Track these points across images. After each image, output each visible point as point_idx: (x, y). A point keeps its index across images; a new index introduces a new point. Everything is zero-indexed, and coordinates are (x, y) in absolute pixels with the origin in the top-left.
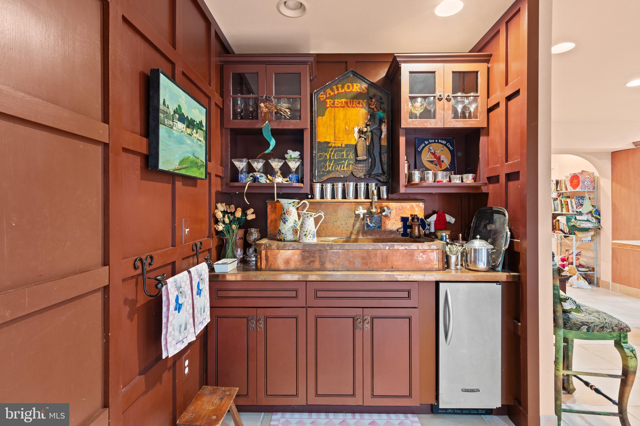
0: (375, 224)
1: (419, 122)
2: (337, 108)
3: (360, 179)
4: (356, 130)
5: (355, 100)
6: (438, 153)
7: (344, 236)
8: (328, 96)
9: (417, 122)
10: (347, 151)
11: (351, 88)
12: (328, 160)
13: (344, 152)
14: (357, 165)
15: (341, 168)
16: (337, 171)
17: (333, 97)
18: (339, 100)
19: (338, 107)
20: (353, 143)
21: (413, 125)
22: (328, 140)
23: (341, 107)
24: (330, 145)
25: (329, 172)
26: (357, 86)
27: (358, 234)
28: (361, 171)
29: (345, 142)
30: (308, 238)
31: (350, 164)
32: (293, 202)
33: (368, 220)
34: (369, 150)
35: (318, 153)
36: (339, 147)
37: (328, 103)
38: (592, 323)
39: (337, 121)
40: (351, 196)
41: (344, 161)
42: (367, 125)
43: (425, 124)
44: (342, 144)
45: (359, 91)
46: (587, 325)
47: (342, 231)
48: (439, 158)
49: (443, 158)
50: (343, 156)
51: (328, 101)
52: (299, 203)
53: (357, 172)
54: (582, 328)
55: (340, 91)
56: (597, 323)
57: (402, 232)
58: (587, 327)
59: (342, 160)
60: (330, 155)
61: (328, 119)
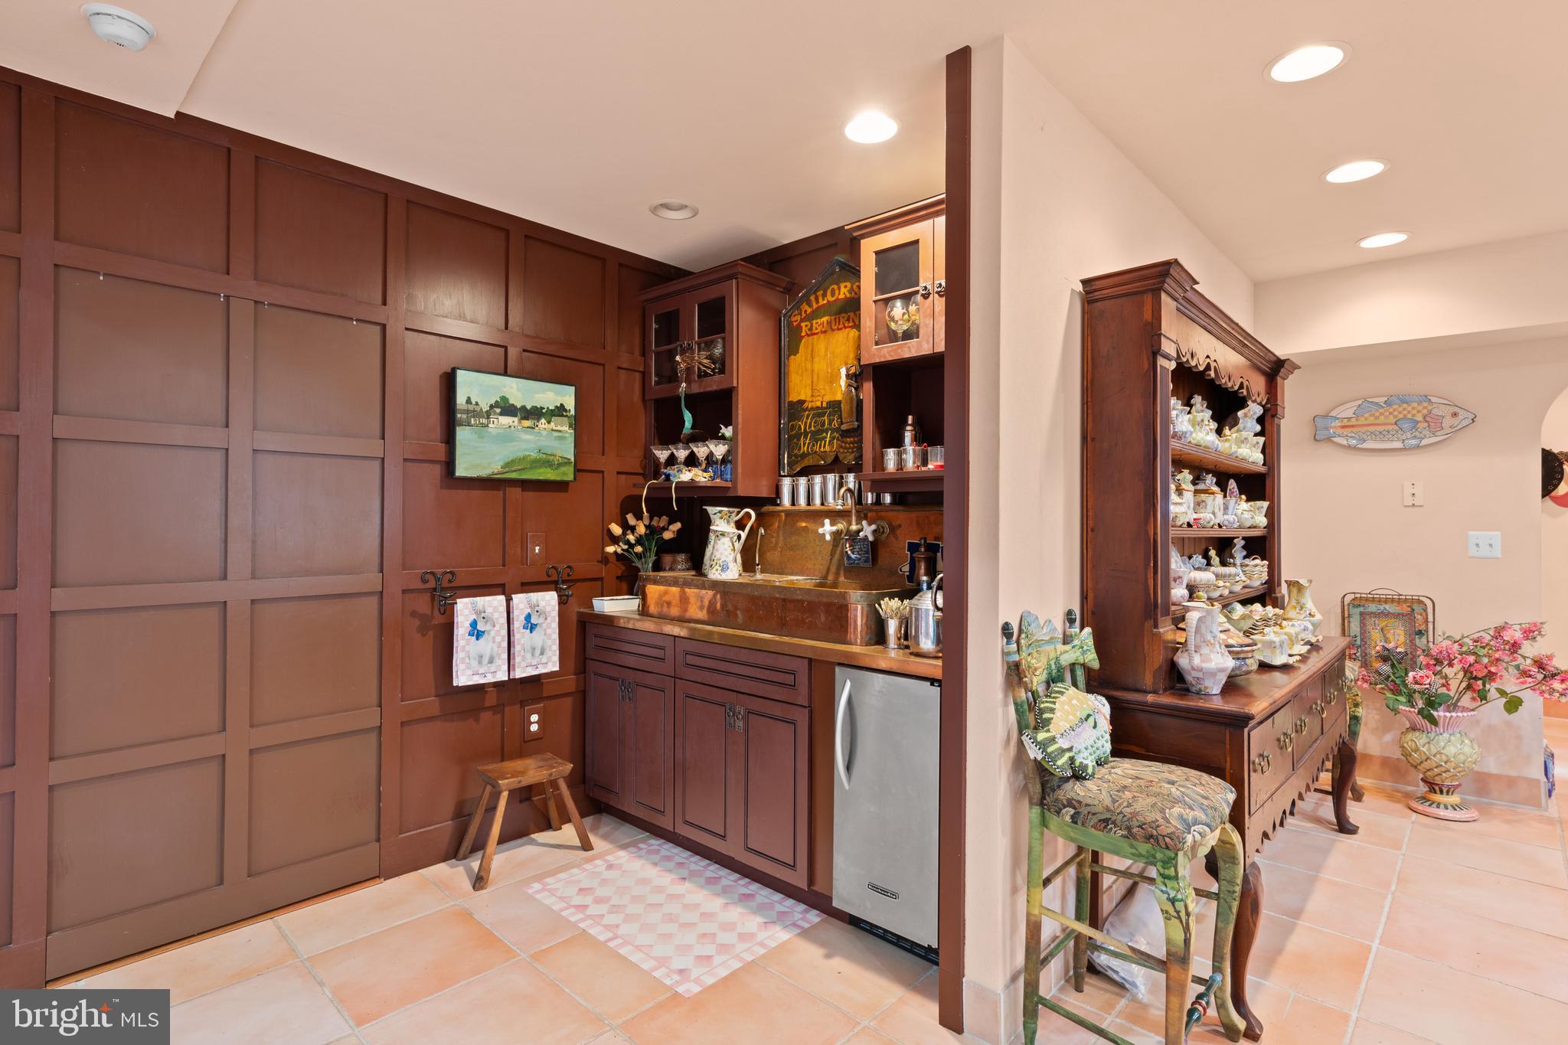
0: (860, 555)
1: (890, 349)
2: (815, 336)
3: (848, 467)
4: (844, 372)
5: (843, 315)
8: (804, 315)
9: (885, 350)
10: (830, 415)
11: (837, 292)
12: (802, 433)
13: (826, 417)
14: (845, 439)
15: (820, 447)
16: (816, 452)
18: (818, 321)
19: (817, 333)
20: (838, 396)
21: (880, 356)
22: (802, 398)
23: (822, 332)
24: (805, 405)
25: (804, 456)
26: (846, 287)
28: (850, 450)
29: (828, 398)
31: (834, 438)
33: (848, 545)
35: (789, 422)
36: (818, 408)
37: (804, 329)
38: (1087, 805)
39: (816, 360)
41: (824, 434)
43: (900, 351)
44: (822, 403)
45: (848, 295)
46: (1074, 808)
50: (823, 424)
51: (803, 324)
53: (844, 452)
54: (1064, 811)
55: (821, 302)
56: (1100, 809)
57: (908, 573)
58: (1072, 811)
59: (823, 431)
60: (806, 423)
61: (803, 359)
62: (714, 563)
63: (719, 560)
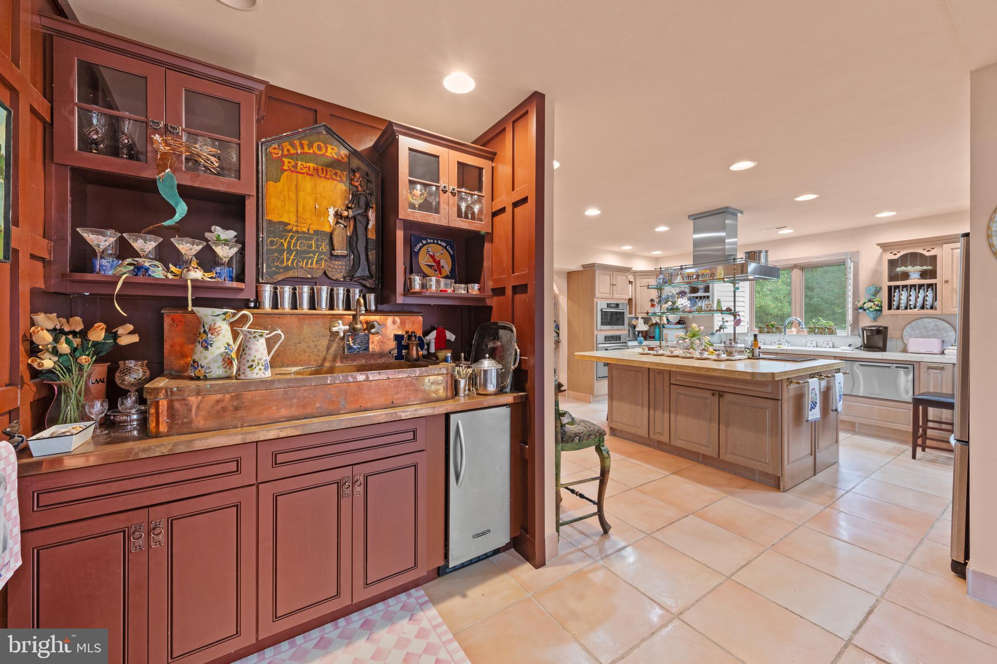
0: (360, 345)
1: (421, 215)
2: (301, 175)
3: (337, 282)
4: (332, 211)
5: (330, 169)
6: (437, 256)
7: (313, 365)
8: (285, 152)
9: (418, 214)
10: (317, 240)
11: (324, 150)
12: (284, 250)
13: (313, 242)
14: (333, 262)
15: (307, 263)
16: (301, 267)
17: (296, 156)
18: (304, 164)
19: (303, 173)
20: (327, 229)
21: (414, 217)
22: (285, 220)
23: (308, 174)
24: (289, 227)
25: (287, 268)
26: (333, 149)
27: (334, 360)
28: (339, 271)
29: (315, 227)
30: (256, 370)
31: (322, 259)
32: (225, 314)
33: (350, 339)
34: (351, 243)
35: (268, 237)
36: (304, 233)
37: (286, 164)
38: (582, 433)
39: (301, 194)
40: (324, 305)
41: (312, 255)
42: (348, 208)
43: (428, 218)
44: (308, 230)
45: (336, 157)
46: (578, 436)
47: (310, 356)
48: (438, 263)
49: (442, 263)
50: (311, 246)
51: (286, 160)
52: (234, 315)
53: (332, 271)
54: (575, 439)
55: (306, 150)
56: (586, 432)
57: (396, 355)
58: (578, 437)
59: (309, 252)
60: (289, 243)
61: (286, 188)
62: (255, 364)
63: (260, 360)
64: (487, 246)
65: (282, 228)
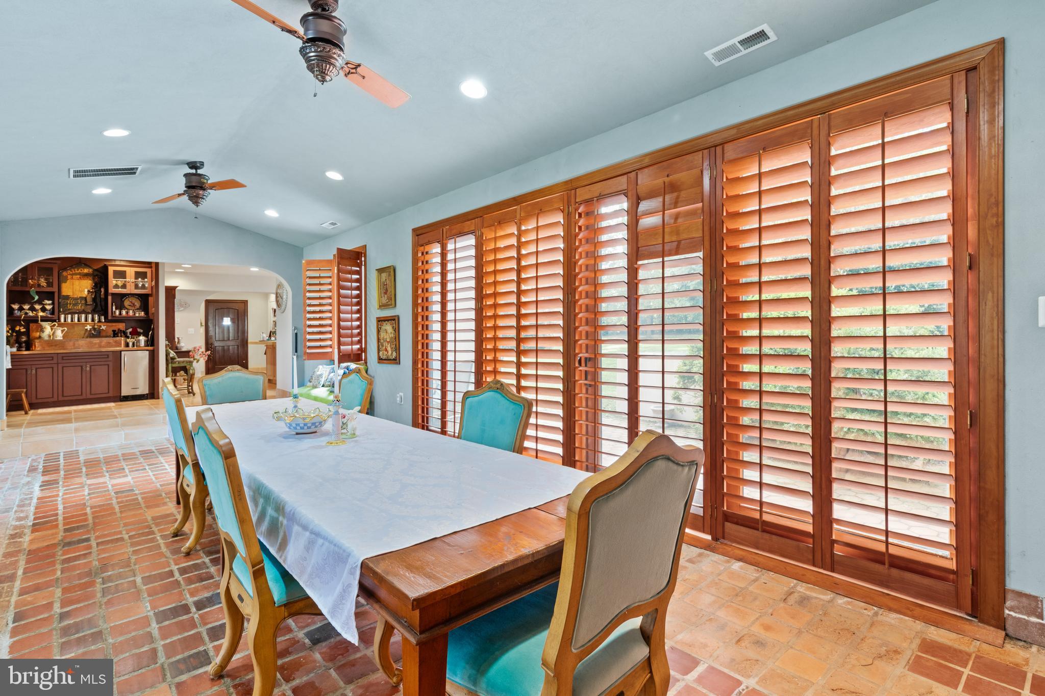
3: (89, 313)
4: (86, 290)
5: (86, 276)
6: (133, 301)
8: (69, 274)
11: (83, 271)
12: (68, 304)
13: (79, 300)
15: (77, 307)
16: (75, 309)
17: (73, 275)
18: (76, 276)
19: (75, 279)
20: (84, 296)
22: (69, 294)
25: (70, 309)
27: (86, 335)
29: (80, 296)
30: (58, 338)
31: (82, 306)
32: (49, 323)
34: (94, 300)
35: (63, 302)
36: (76, 298)
37: (69, 277)
39: (75, 286)
40: (83, 320)
41: (79, 304)
42: (92, 289)
45: (87, 272)
48: (134, 304)
49: (136, 304)
52: (52, 323)
55: (76, 272)
57: (112, 334)
60: (70, 301)
61: (69, 284)
64: (150, 299)
65: (67, 297)
